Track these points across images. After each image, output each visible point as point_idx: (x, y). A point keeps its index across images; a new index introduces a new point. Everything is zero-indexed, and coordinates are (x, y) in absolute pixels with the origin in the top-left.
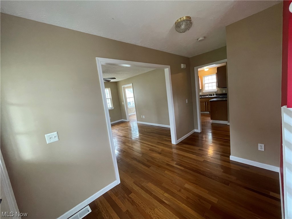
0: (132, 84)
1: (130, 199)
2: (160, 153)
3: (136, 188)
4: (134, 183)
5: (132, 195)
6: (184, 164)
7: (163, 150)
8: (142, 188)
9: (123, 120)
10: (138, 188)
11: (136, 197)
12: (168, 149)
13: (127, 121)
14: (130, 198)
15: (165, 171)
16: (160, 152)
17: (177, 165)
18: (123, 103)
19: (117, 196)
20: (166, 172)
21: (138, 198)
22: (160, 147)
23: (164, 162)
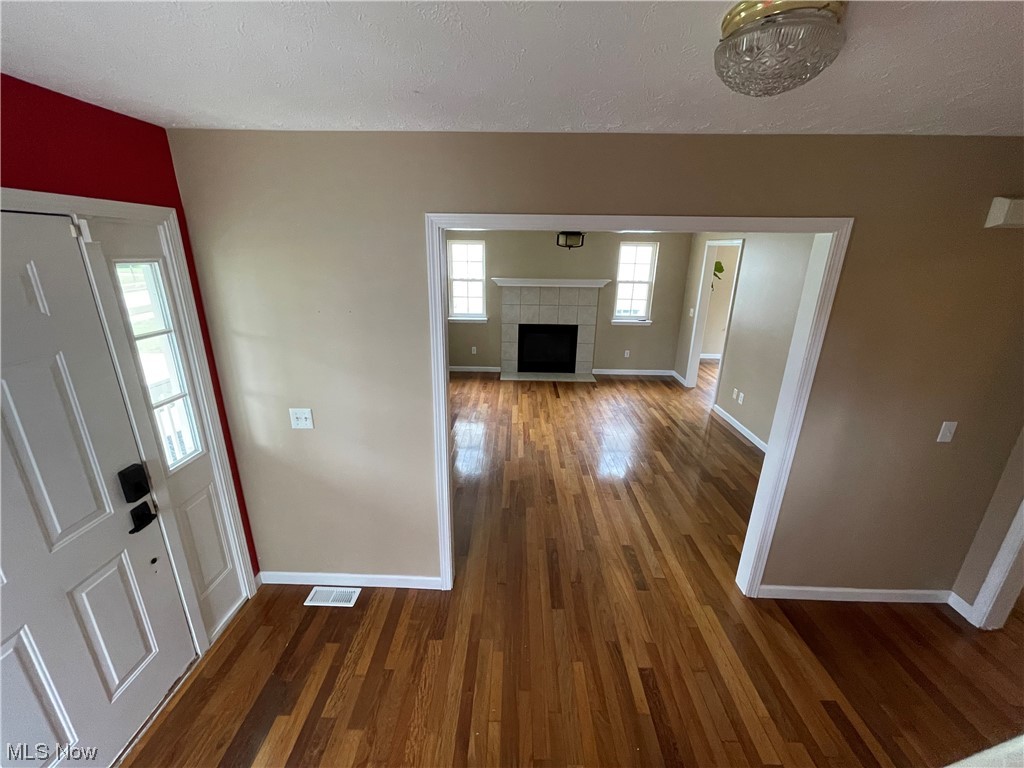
0: (741, 241)
1: (422, 651)
2: (641, 586)
3: (461, 637)
4: (473, 617)
5: (436, 647)
6: (671, 697)
7: (667, 582)
8: (473, 650)
9: (673, 373)
10: (465, 639)
11: (437, 658)
12: (691, 594)
13: (685, 385)
14: (426, 646)
15: (579, 660)
16: (649, 581)
17: (641, 674)
18: (692, 310)
19: (411, 618)
20: (578, 666)
21: (437, 663)
22: (673, 562)
23: (614, 626)
